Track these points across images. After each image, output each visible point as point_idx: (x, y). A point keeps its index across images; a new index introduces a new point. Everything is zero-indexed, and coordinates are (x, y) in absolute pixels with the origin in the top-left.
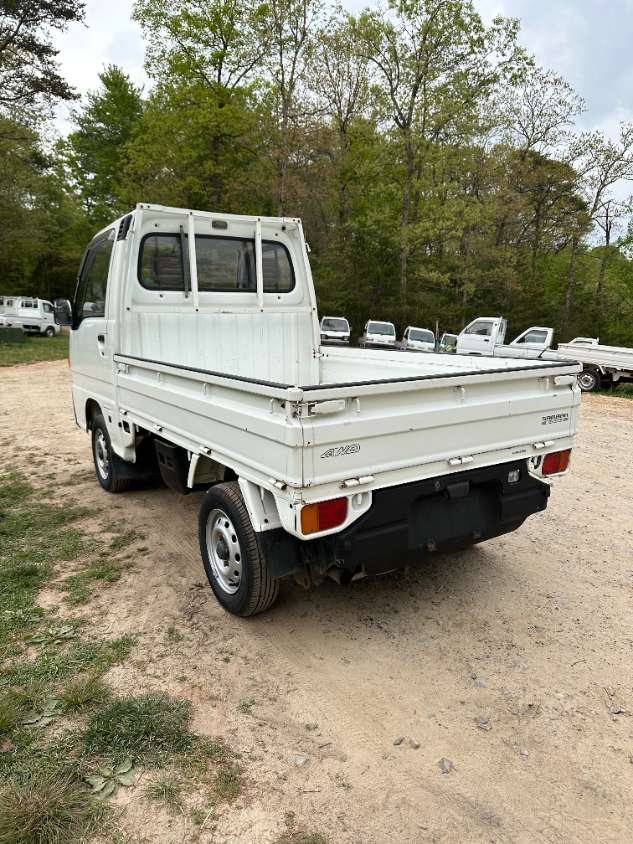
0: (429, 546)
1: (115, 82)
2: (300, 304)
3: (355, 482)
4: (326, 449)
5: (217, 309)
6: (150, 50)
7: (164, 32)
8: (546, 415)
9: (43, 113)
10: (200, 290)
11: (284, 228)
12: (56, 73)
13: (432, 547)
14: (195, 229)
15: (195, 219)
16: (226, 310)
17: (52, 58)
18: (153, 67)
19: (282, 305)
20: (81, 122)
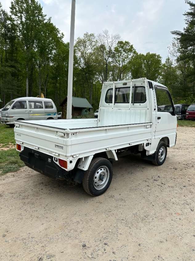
8: (56, 144)
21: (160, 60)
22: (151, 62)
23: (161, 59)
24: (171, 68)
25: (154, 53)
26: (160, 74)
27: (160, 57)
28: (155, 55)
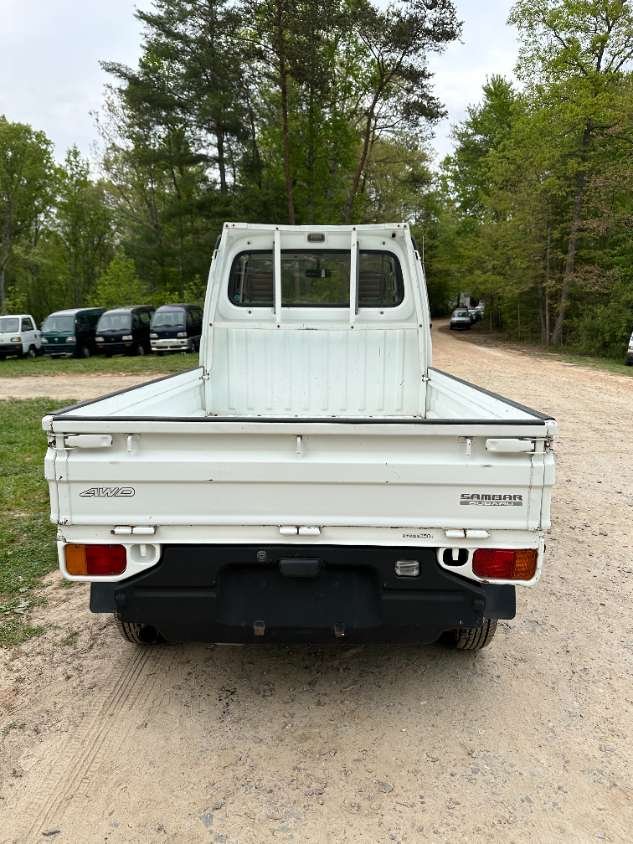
0: (255, 628)
1: (497, 92)
2: (408, 320)
3: (128, 530)
4: (88, 487)
5: (300, 326)
6: (523, 51)
7: (540, 28)
8: (470, 492)
9: (424, 134)
10: (283, 305)
11: (394, 236)
12: (430, 95)
13: (260, 630)
14: (282, 244)
15: (281, 234)
16: (310, 327)
17: (425, 82)
18: (523, 69)
19: (383, 321)
20: (461, 136)
21: (45, 151)
22: (15, 155)
23: (50, 149)
24: (85, 184)
25: (24, 123)
26: (50, 201)
27: (48, 143)
28: (27, 130)
